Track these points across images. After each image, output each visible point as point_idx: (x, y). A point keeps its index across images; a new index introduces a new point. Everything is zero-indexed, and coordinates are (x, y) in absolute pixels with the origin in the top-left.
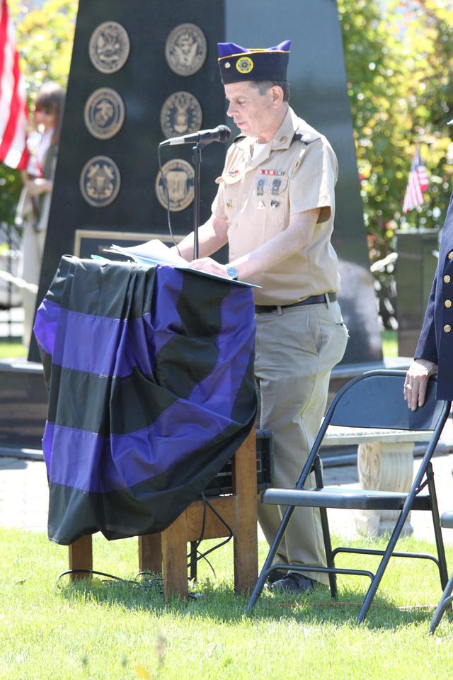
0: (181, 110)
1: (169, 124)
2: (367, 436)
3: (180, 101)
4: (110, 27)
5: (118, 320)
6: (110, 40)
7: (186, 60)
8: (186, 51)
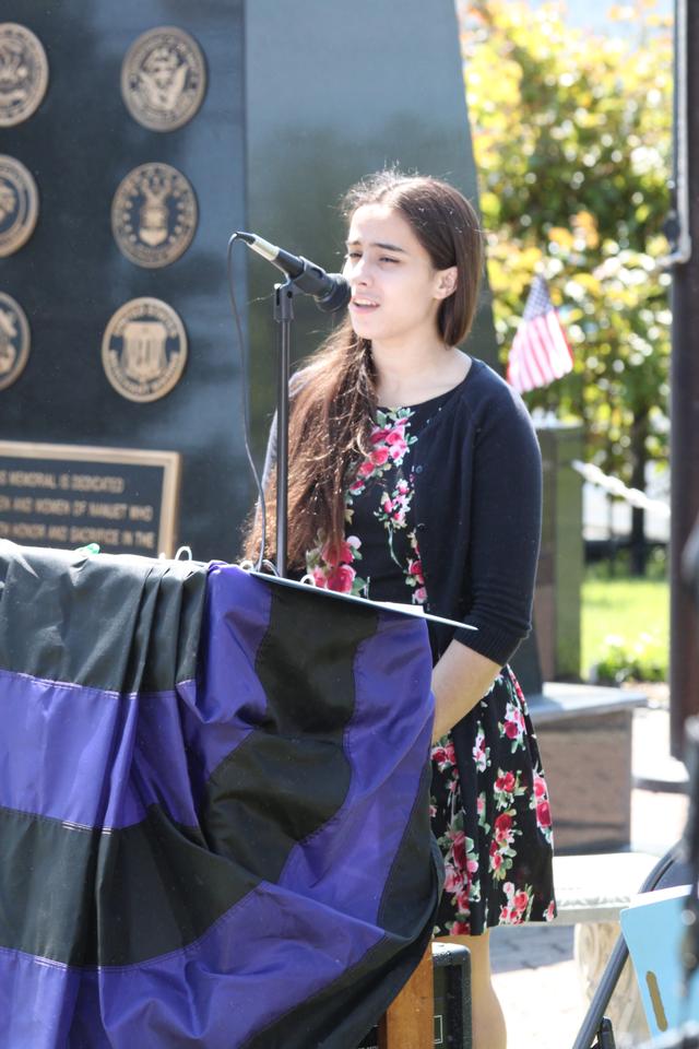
0: (155, 200)
1: (128, 228)
2: (608, 905)
3: (151, 182)
4: (9, 33)
5: (115, 695)
6: (7, 58)
7: (163, 99)
8: (163, 82)
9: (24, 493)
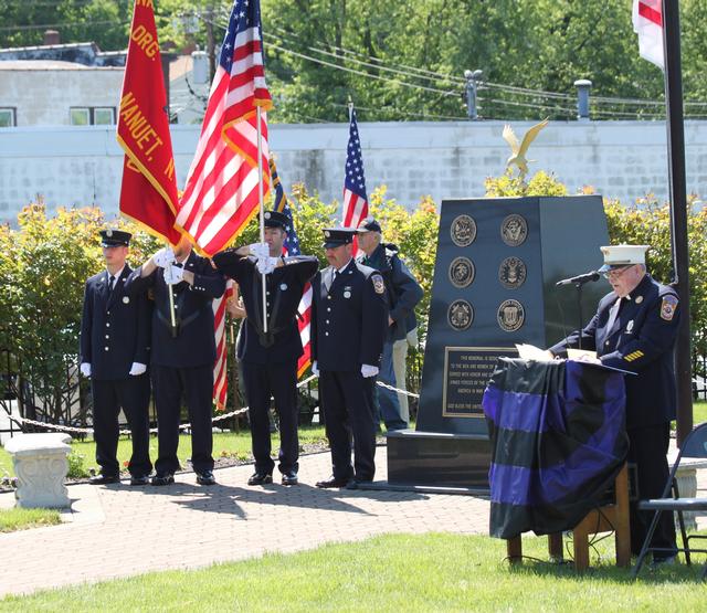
0: (512, 269)
1: (504, 278)
3: (511, 262)
4: (463, 218)
5: (540, 396)
6: (463, 226)
7: (514, 237)
8: (514, 231)
9: (473, 362)
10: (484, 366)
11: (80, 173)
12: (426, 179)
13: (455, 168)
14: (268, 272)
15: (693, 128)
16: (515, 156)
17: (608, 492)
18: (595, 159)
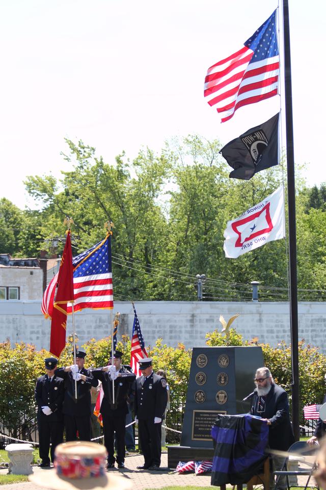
1: (219, 381)
3: (222, 375)
4: (202, 355)
6: (202, 359)
8: (224, 362)
9: (205, 417)
10: (210, 419)
11: (10, 323)
12: (177, 329)
13: (192, 324)
14: (115, 378)
15: (309, 305)
16: (224, 329)
17: (261, 468)
18: (260, 320)
